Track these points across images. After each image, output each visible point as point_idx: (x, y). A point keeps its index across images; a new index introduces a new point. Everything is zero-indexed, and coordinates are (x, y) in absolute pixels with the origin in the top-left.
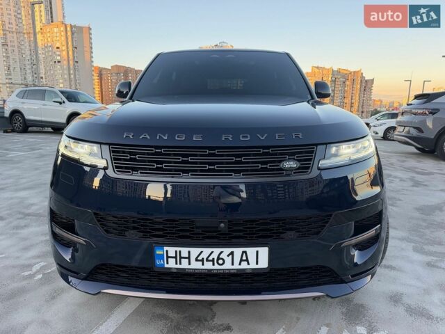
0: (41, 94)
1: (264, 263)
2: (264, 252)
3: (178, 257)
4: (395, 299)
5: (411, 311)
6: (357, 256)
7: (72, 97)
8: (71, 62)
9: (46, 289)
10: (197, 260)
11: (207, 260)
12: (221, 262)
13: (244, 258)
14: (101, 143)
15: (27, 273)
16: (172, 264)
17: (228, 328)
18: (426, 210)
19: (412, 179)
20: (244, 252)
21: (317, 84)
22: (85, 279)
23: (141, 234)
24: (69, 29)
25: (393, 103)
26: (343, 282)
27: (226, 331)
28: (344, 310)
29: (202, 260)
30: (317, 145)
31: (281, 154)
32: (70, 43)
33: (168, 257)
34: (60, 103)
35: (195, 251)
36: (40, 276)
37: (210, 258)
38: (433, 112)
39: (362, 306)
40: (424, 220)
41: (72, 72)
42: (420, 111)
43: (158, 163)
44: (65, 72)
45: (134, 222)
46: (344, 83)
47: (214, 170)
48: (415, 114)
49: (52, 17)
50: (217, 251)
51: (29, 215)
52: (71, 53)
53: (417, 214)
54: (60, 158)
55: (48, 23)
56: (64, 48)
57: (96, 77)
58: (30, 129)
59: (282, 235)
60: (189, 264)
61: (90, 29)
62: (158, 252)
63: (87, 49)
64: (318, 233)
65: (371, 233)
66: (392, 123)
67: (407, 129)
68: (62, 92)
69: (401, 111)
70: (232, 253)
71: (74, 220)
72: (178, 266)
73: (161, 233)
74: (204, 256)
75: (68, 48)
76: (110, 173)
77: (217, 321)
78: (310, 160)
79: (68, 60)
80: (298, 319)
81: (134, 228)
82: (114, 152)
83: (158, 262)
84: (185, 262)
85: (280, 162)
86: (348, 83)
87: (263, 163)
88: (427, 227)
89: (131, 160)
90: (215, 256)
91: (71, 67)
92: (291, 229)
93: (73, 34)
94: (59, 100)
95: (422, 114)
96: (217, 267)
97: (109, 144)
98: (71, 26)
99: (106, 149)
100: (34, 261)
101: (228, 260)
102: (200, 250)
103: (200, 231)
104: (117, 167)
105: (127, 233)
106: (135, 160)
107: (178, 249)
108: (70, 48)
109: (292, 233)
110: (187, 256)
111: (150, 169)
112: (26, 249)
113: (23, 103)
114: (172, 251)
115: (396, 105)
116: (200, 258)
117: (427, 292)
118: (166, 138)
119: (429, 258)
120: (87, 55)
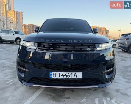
0: (7, 32)
1: (81, 77)
2: (81, 74)
3: (56, 75)
4: (118, 91)
5: (122, 94)
6: (107, 77)
7: (17, 33)
8: (16, 23)
9: (13, 87)
10: (62, 76)
11: (65, 76)
12: (69, 76)
13: (75, 75)
14: (34, 42)
15: (7, 83)
16: (54, 77)
17: (69, 98)
18: (126, 67)
19: (121, 59)
20: (75, 74)
21: (94, 29)
22: (28, 82)
23: (46, 68)
24: (15, 12)
25: (115, 37)
26: (103, 83)
27: (69, 99)
28: (103, 93)
29: (63, 76)
30: (96, 44)
31: (86, 46)
32: (16, 17)
33: (53, 75)
34: (14, 34)
35: (61, 73)
36: (11, 84)
37: (66, 75)
38: (127, 39)
39: (108, 92)
40: (125, 70)
41: (16, 26)
42: (123, 39)
43: (51, 48)
44: (14, 26)
45: (43, 64)
46: (100, 31)
47: (67, 50)
48: (122, 40)
49: (10, 9)
50: (68, 73)
51: (6, 67)
52: (16, 20)
53: (123, 68)
54: (21, 47)
55: (9, 11)
56: (14, 18)
57: (23, 27)
58: (3, 42)
59: (86, 69)
60: (60, 77)
61: (22, 13)
62: (50, 73)
63: (21, 19)
64: (96, 69)
65: (111, 69)
66: (115, 43)
67: (120, 44)
68: (14, 31)
69: (118, 39)
70: (72, 74)
71: (25, 65)
72: (56, 77)
73: (51, 68)
74: (64, 74)
75: (15, 18)
76: (37, 50)
77: (66, 96)
78: (94, 48)
79: (15, 22)
80: (90, 96)
81: (44, 66)
82: (38, 44)
83: (51, 76)
84: (58, 76)
85: (86, 48)
86: (101, 31)
87: (81, 48)
88: (126, 72)
89: (43, 47)
90: (67, 74)
91: (16, 24)
92: (89, 67)
93: (17, 14)
94: (13, 34)
95: (124, 40)
96: (67, 78)
97: (37, 42)
98: (16, 12)
99: (36, 44)
100: (9, 79)
101: (71, 76)
102: (63, 73)
103: (63, 67)
104: (39, 49)
105: (41, 68)
106: (44, 47)
107: (56, 72)
108: (16, 18)
109: (89, 68)
110: (59, 74)
111: (49, 50)
112: (6, 76)
113: (2, 34)
114: (55, 73)
115: (116, 38)
116: (63, 75)
117: (127, 89)
118: (53, 41)
119: (127, 80)
120: (21, 21)
